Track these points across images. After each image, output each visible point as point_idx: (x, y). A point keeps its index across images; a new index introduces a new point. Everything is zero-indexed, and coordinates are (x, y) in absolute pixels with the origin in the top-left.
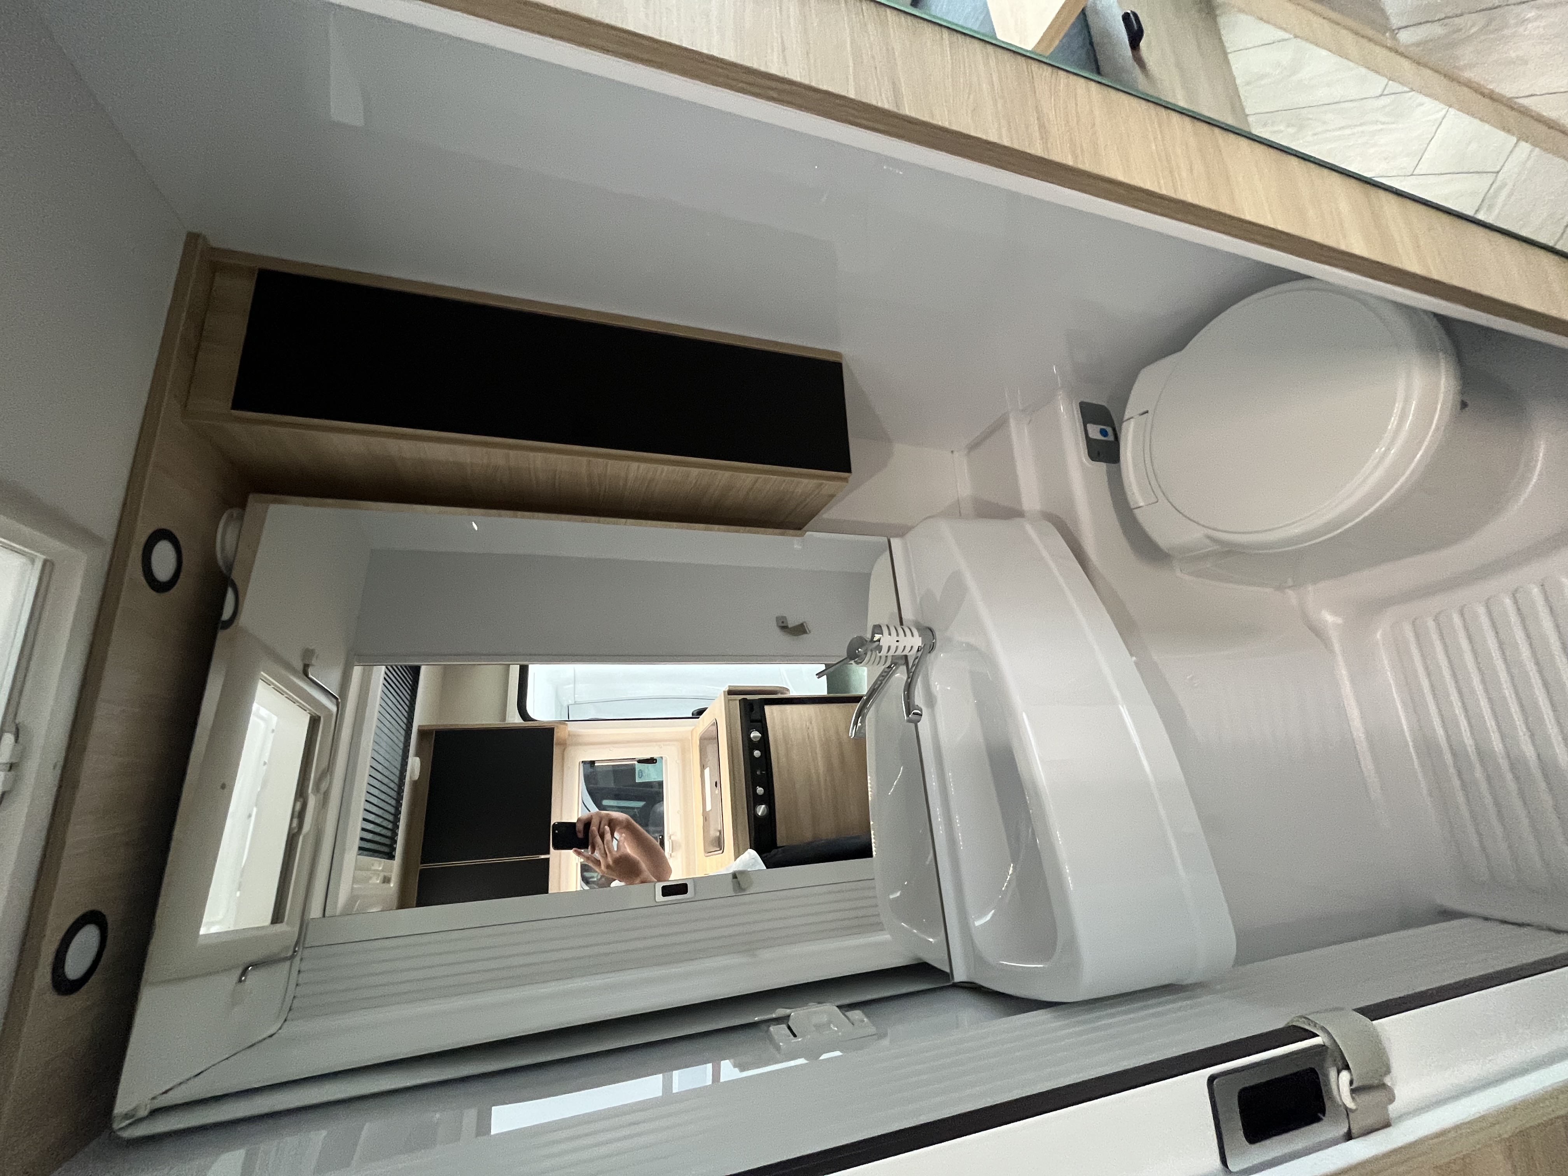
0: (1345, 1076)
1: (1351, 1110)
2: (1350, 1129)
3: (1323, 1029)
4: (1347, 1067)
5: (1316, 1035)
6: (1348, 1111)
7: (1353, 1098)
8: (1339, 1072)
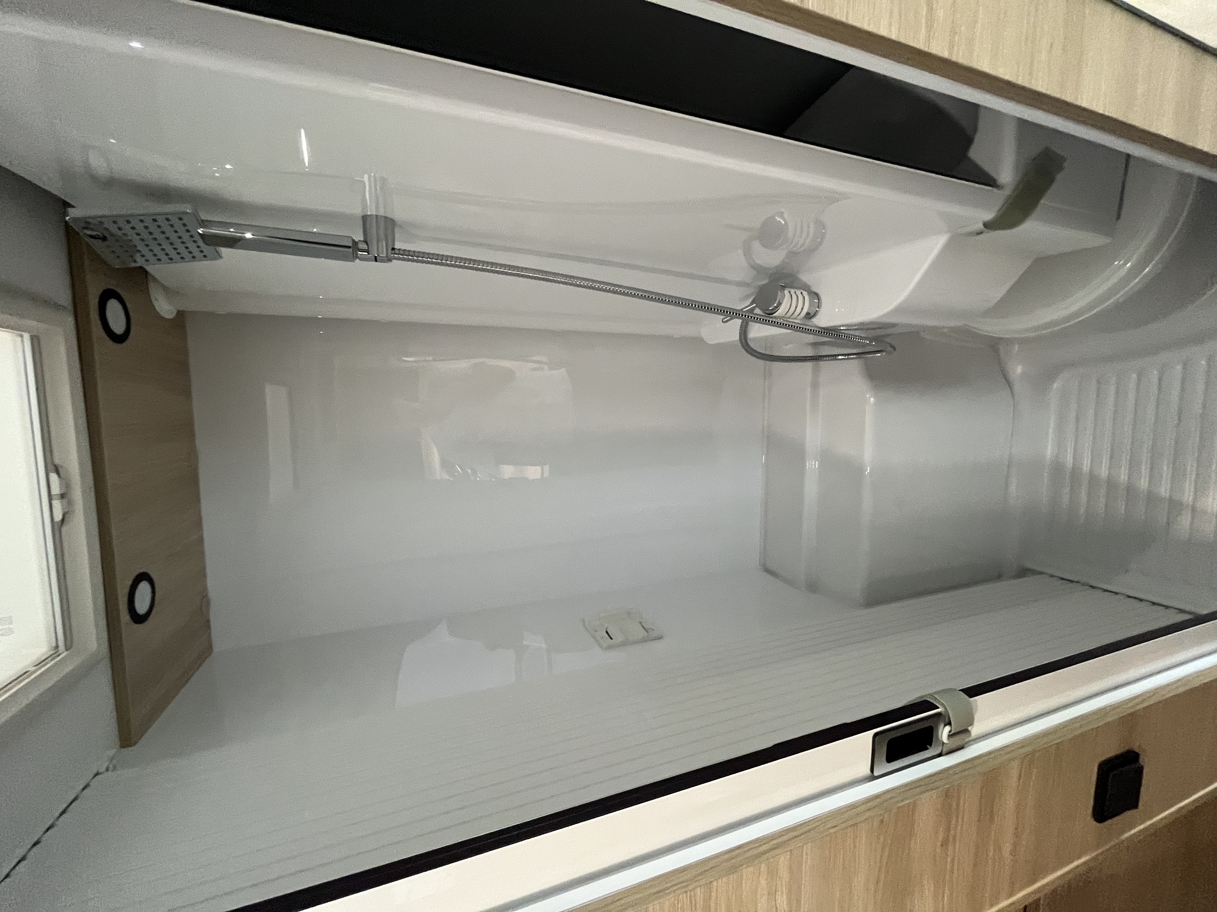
0: (948, 728)
1: (945, 743)
2: (942, 751)
3: (943, 705)
4: (949, 724)
5: (938, 708)
6: (943, 743)
7: (948, 739)
8: (945, 726)
